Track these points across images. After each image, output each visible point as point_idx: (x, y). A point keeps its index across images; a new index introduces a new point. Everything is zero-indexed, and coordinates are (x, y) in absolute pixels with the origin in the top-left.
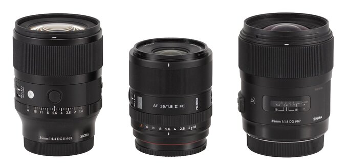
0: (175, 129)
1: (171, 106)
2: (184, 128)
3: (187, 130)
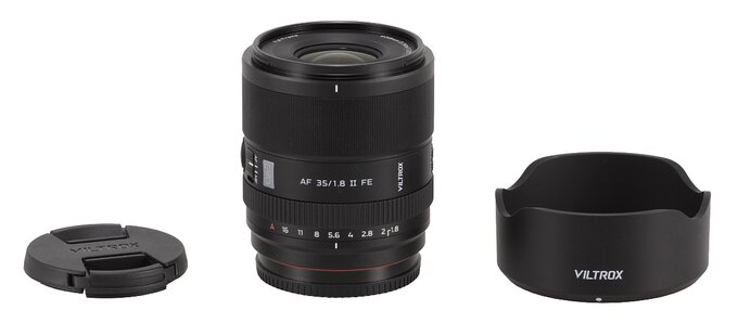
0: (350, 236)
1: (342, 184)
2: (370, 233)
3: (377, 237)
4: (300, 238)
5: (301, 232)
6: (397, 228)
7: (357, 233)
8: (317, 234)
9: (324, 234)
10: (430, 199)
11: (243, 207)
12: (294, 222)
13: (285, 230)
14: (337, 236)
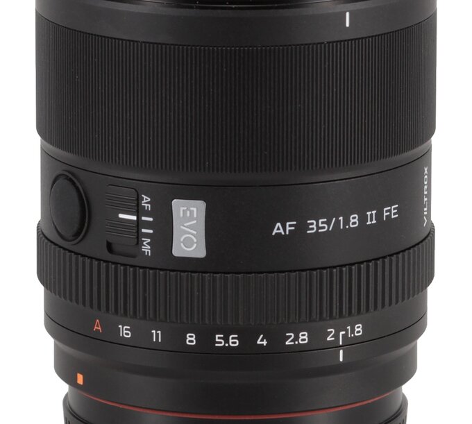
0: (262, 342)
1: (354, 220)
2: (304, 337)
3: (318, 343)
4: (156, 348)
5: (157, 335)
6: (359, 329)
7: (276, 338)
8: (191, 339)
9: (206, 338)
10: (428, 276)
11: (39, 291)
12: (141, 314)
13: (125, 332)
14: (234, 341)
